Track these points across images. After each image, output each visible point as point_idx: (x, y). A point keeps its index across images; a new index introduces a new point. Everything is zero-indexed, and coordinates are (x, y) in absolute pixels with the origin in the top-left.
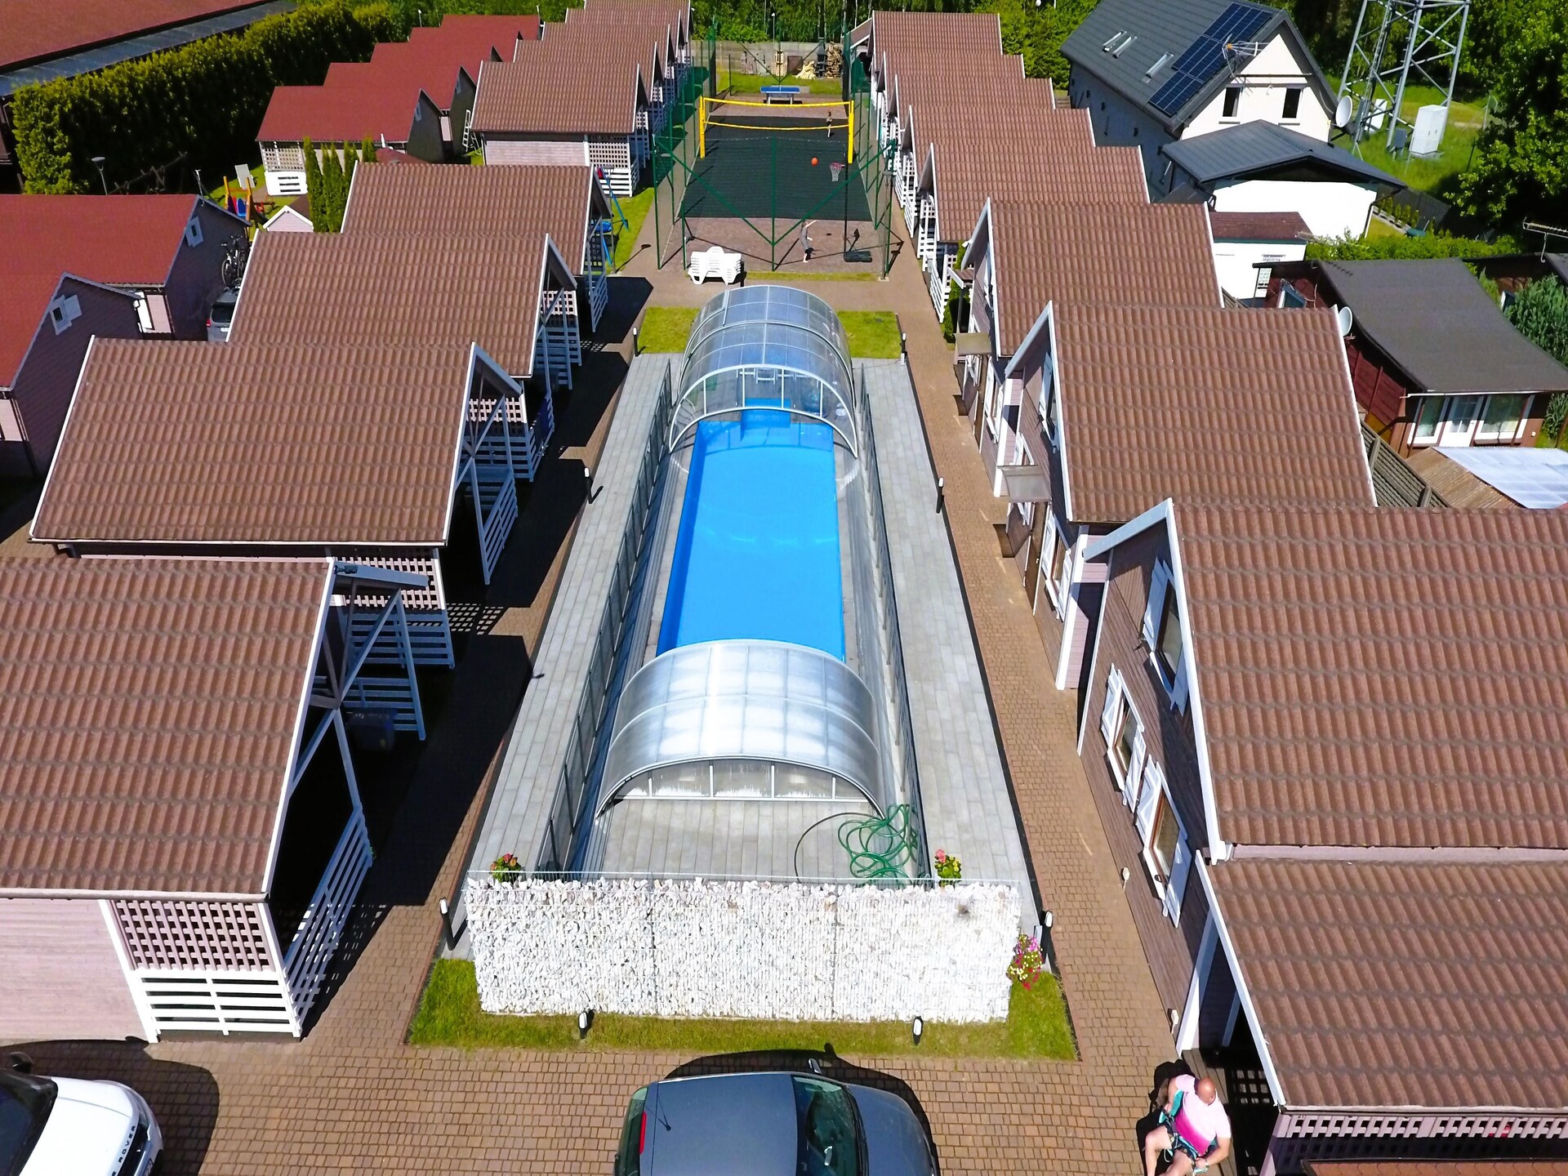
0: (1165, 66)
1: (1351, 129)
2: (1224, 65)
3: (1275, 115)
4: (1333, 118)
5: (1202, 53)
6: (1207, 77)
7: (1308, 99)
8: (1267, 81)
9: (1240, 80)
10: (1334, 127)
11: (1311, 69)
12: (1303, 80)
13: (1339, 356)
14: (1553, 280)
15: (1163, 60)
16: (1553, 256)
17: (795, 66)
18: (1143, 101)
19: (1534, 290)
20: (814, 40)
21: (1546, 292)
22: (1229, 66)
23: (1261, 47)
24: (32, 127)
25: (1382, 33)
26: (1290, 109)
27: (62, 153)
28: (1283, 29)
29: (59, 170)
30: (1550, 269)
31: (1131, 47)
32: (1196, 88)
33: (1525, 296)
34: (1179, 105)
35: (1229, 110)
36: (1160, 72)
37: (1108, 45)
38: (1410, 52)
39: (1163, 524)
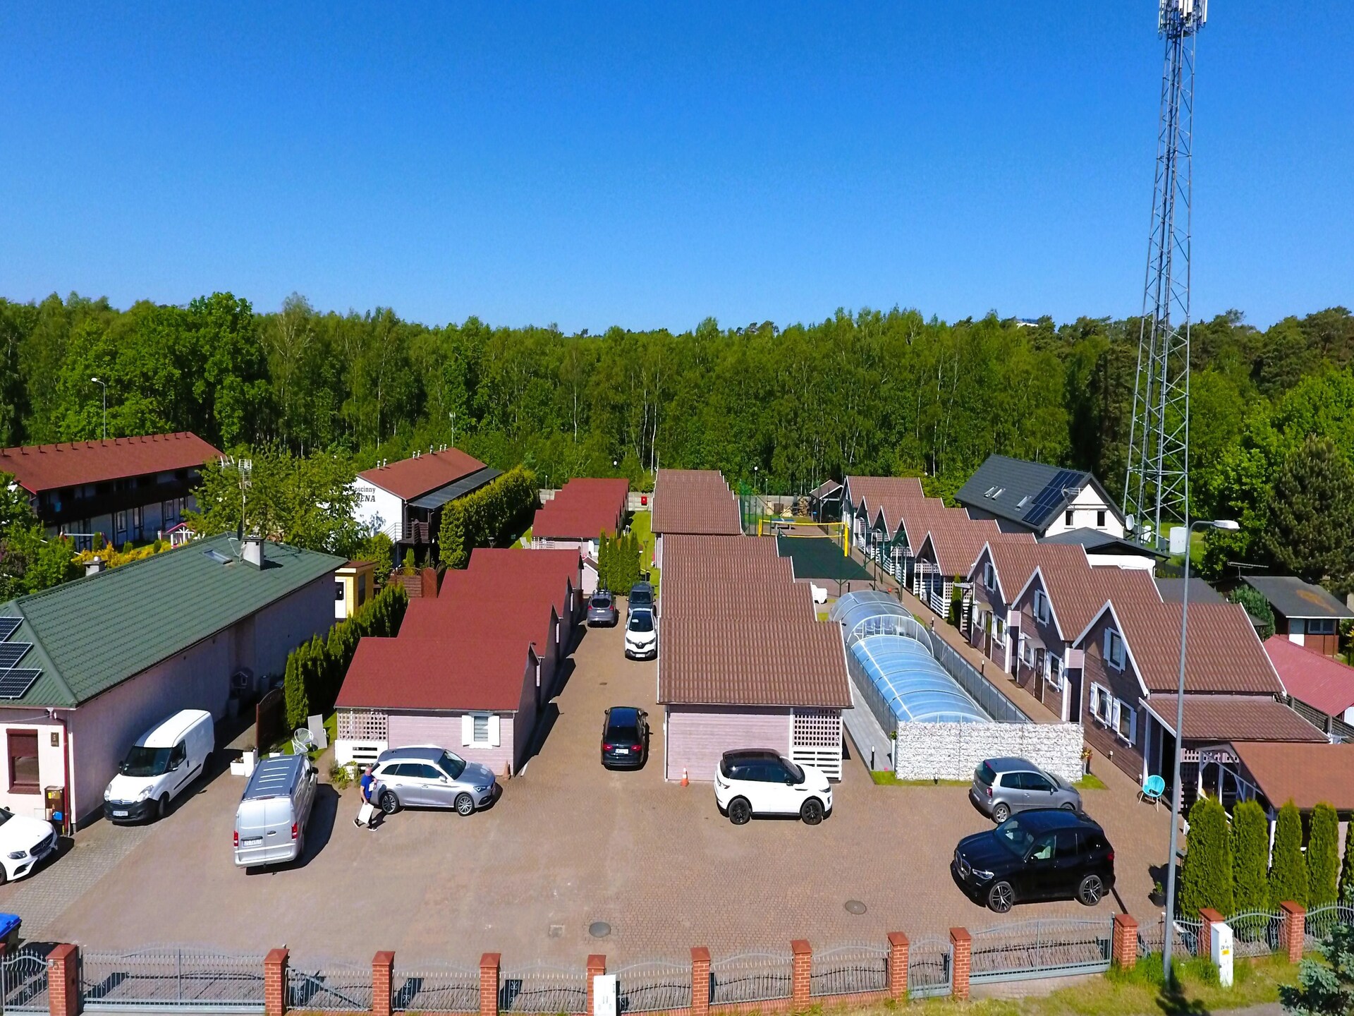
0: (1028, 502)
1: (1134, 531)
2: (1063, 499)
3: (1093, 525)
4: (1124, 525)
5: (1048, 495)
6: (1055, 505)
7: (1109, 516)
8: (1086, 507)
9: (1072, 507)
10: (1126, 530)
11: (1109, 502)
12: (1106, 507)
13: (1153, 586)
14: (1246, 586)
15: (1025, 499)
16: (1245, 577)
17: (778, 510)
18: (1019, 520)
19: (1239, 592)
20: (792, 495)
21: (1244, 592)
22: (1066, 500)
23: (1081, 490)
24: (451, 523)
25: (1141, 489)
26: (1101, 521)
27: (460, 537)
28: (1091, 482)
29: (457, 545)
30: (1244, 582)
31: (1002, 494)
32: (1049, 511)
33: (1236, 595)
34: (1042, 519)
35: (1068, 522)
36: (1025, 505)
37: (988, 493)
38: (1159, 498)
39: (1108, 609)
